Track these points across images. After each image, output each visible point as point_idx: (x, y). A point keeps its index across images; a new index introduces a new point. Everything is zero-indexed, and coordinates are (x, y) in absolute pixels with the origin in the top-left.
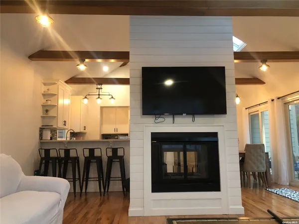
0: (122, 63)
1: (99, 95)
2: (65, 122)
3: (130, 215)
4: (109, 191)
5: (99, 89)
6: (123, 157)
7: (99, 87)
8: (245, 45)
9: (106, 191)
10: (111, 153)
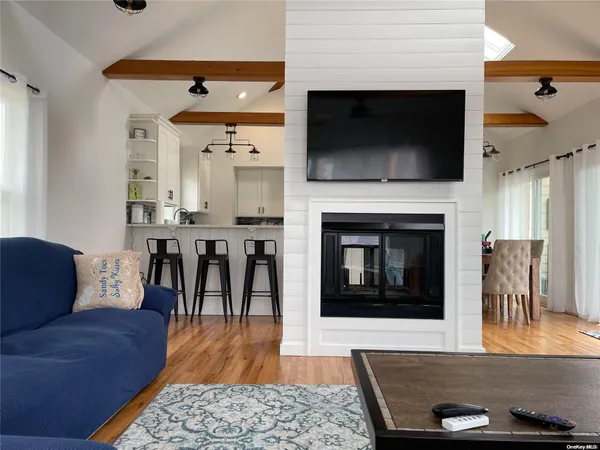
0: (274, 83)
1: (231, 145)
2: (171, 192)
3: (283, 352)
4: (250, 314)
5: (231, 133)
6: (274, 256)
7: (231, 129)
8: (512, 46)
9: (245, 313)
10: (254, 249)
